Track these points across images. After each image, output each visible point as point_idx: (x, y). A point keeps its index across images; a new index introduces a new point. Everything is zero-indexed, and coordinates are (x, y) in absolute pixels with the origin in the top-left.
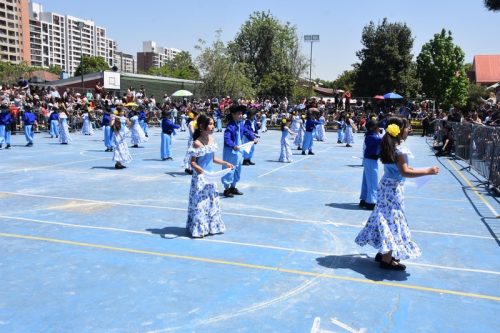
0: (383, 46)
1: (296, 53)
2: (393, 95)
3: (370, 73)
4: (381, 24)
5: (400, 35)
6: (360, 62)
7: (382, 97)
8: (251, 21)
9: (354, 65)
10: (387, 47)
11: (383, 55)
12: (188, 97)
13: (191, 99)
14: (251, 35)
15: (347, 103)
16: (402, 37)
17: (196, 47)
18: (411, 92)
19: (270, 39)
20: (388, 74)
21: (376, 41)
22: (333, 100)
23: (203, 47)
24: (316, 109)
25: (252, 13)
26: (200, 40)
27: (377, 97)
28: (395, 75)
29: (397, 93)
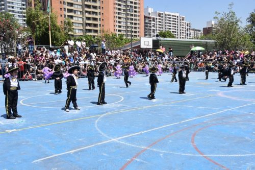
23: (219, 17)
26: (216, 12)
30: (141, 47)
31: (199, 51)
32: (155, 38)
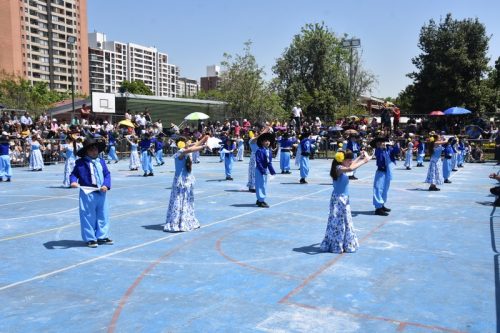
0: (448, 48)
1: (356, 68)
2: (456, 110)
3: (430, 85)
4: (443, 22)
5: (469, 35)
6: (418, 71)
7: (440, 113)
8: (303, 34)
9: (409, 76)
10: (453, 50)
11: (446, 60)
12: (204, 120)
13: (208, 123)
14: (301, 50)
15: (396, 122)
16: (473, 37)
17: (222, 63)
18: (487, 106)
19: (322, 53)
20: (454, 84)
21: (437, 43)
22: (379, 120)
23: (231, 62)
24: (353, 131)
25: (304, 26)
26: (225, 54)
27: (434, 113)
28: (464, 85)
29: (467, 108)
30: (94, 110)
31: (200, 121)
32: (119, 95)
